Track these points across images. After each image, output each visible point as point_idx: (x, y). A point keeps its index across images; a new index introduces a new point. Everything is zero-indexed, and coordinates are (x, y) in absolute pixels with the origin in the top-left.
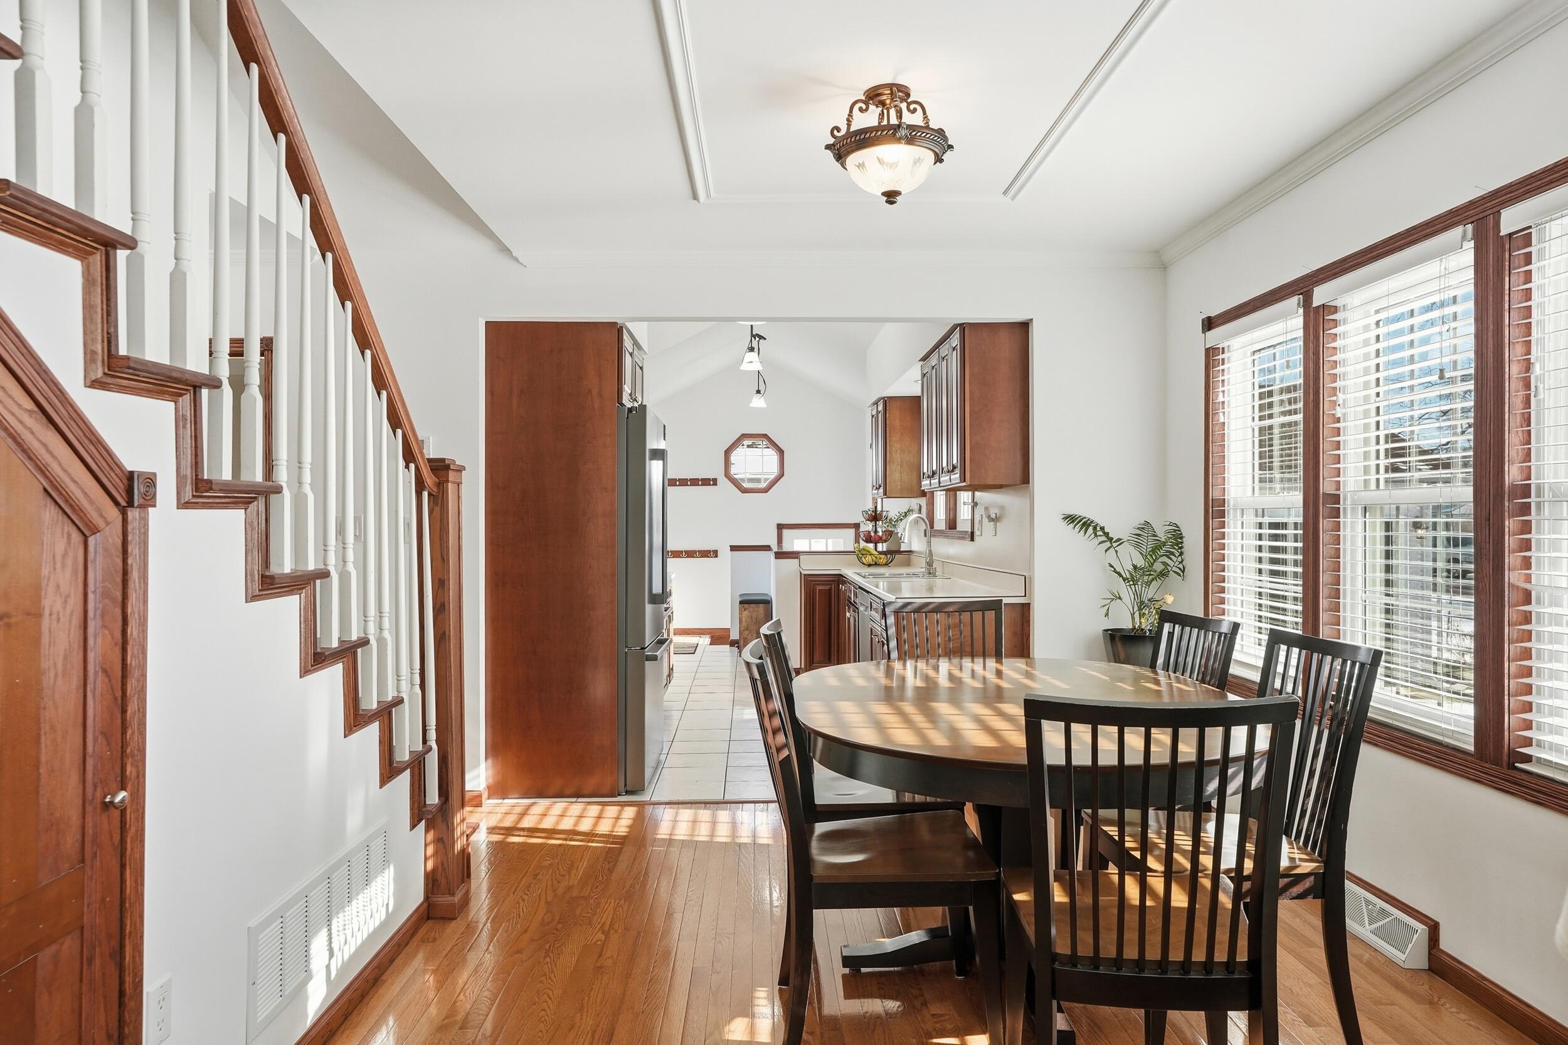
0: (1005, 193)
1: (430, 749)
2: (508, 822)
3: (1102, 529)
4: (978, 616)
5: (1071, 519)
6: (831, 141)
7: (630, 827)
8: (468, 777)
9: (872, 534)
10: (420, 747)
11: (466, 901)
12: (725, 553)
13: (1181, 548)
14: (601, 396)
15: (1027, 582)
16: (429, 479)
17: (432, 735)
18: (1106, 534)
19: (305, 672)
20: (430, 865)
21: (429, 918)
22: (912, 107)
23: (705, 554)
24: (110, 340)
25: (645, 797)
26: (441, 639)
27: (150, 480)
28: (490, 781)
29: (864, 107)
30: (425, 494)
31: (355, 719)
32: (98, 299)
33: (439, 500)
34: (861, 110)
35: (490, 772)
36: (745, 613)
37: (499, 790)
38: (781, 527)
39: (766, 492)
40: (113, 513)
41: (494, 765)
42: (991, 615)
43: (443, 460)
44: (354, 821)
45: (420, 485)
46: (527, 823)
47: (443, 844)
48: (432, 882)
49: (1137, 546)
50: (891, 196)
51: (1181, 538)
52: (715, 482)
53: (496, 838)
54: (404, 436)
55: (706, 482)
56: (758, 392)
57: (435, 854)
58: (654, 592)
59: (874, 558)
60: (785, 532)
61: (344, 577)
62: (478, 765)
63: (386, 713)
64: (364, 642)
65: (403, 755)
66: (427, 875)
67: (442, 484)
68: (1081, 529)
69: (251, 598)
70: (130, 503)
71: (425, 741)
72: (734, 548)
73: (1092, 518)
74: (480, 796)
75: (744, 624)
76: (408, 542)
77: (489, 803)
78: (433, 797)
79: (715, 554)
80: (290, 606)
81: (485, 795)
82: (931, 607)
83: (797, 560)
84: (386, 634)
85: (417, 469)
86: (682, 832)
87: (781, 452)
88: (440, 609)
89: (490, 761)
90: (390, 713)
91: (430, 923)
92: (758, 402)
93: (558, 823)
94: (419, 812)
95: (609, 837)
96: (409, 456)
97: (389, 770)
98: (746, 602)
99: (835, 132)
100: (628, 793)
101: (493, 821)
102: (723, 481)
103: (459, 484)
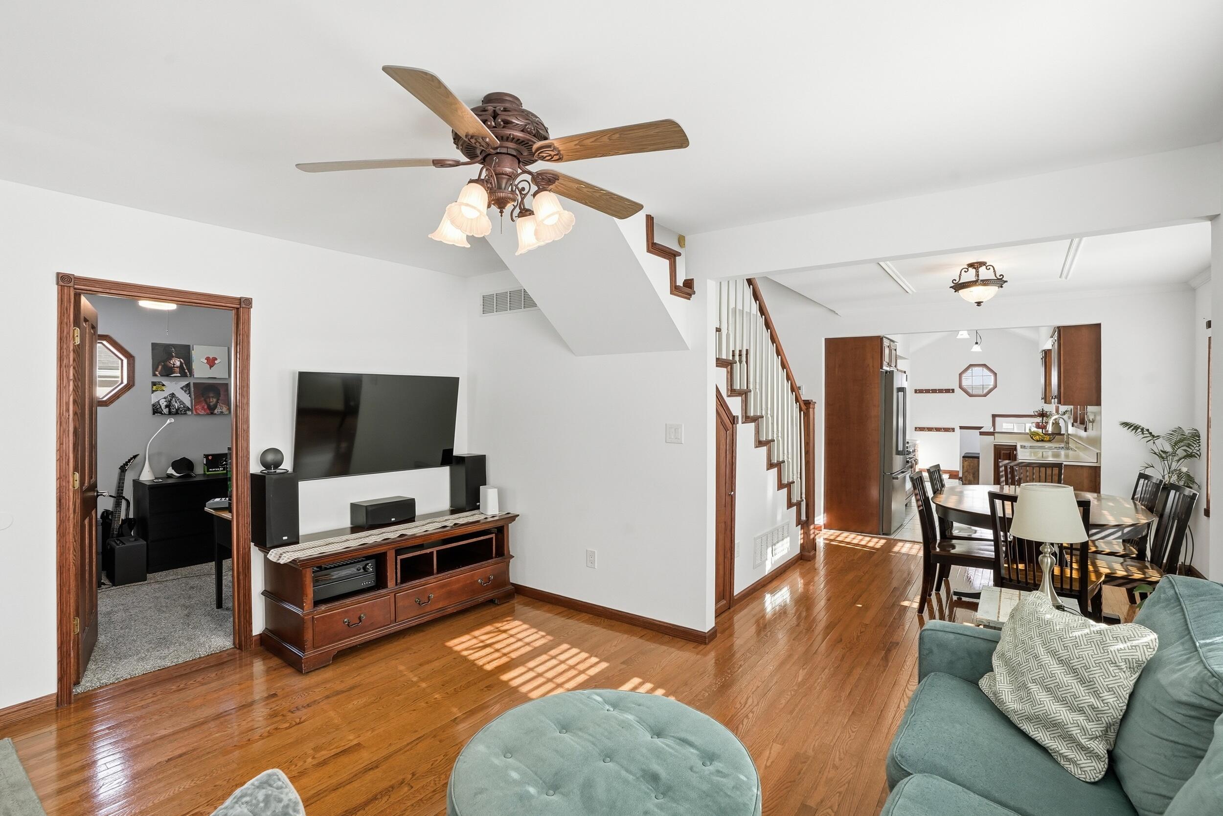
0: (1060, 277)
1: (803, 500)
2: (832, 538)
3: (1148, 430)
4: (1043, 469)
5: (1125, 424)
6: (953, 285)
7: (882, 546)
8: (816, 519)
9: (1041, 424)
10: (800, 499)
11: (814, 557)
12: (957, 429)
13: (1200, 442)
14: (873, 367)
15: (1098, 456)
16: (804, 407)
17: (804, 496)
18: (1151, 433)
19: (768, 469)
20: (802, 541)
21: (801, 559)
22: (988, 268)
23: (946, 430)
24: (732, 385)
25: (892, 537)
26: (807, 463)
27: (738, 417)
28: (825, 522)
29: (966, 270)
30: (802, 412)
31: (781, 486)
32: (729, 377)
33: (807, 415)
34: (965, 271)
35: (825, 519)
36: (966, 463)
37: (828, 526)
38: (994, 416)
39: (985, 396)
40: (731, 426)
41: (827, 517)
42: (1056, 470)
43: (808, 400)
44: (779, 517)
45: (801, 410)
46: (839, 539)
47: (806, 534)
48: (803, 547)
49: (1169, 440)
50: (979, 304)
51: (1199, 437)
52: (953, 391)
53: (828, 542)
54: (796, 394)
55: (948, 391)
56: (977, 343)
57: (803, 538)
58: (899, 450)
59: (1040, 437)
60: (997, 419)
61: (778, 441)
62: (820, 515)
63: (789, 485)
64: (783, 462)
65: (794, 500)
66: (801, 544)
67: (808, 409)
68: (1133, 430)
69: (756, 447)
70: (734, 423)
71: (801, 498)
72: (961, 428)
73: (1140, 424)
74: (821, 527)
75: (965, 468)
76: (797, 426)
77: (824, 531)
78: (804, 518)
79: (953, 430)
80: (764, 449)
81: (823, 527)
82: (1024, 464)
83: (993, 437)
84: (790, 460)
85: (800, 404)
86: (904, 550)
87: (995, 374)
88: (807, 453)
89: (825, 514)
90: (790, 486)
91: (801, 561)
92: (976, 349)
93: (852, 540)
94: (799, 522)
95: (873, 548)
96: (797, 400)
97: (790, 505)
98: (966, 457)
99: (954, 281)
100: (883, 534)
101: (826, 537)
102: (957, 390)
103: (814, 408)
